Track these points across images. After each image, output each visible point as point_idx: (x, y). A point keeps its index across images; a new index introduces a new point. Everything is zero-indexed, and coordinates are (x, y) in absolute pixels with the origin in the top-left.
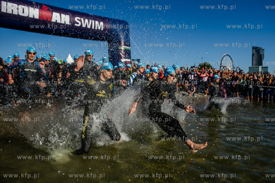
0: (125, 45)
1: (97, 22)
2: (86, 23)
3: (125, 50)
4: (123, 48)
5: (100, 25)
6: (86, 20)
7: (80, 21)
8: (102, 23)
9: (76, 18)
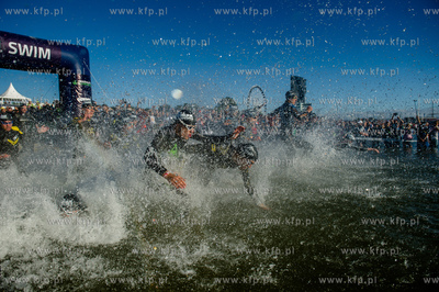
0: (83, 79)
1: (41, 49)
2: (25, 50)
3: (83, 87)
4: (80, 83)
5: (46, 53)
6: (26, 46)
7: (17, 47)
8: (48, 50)
9: (10, 44)
